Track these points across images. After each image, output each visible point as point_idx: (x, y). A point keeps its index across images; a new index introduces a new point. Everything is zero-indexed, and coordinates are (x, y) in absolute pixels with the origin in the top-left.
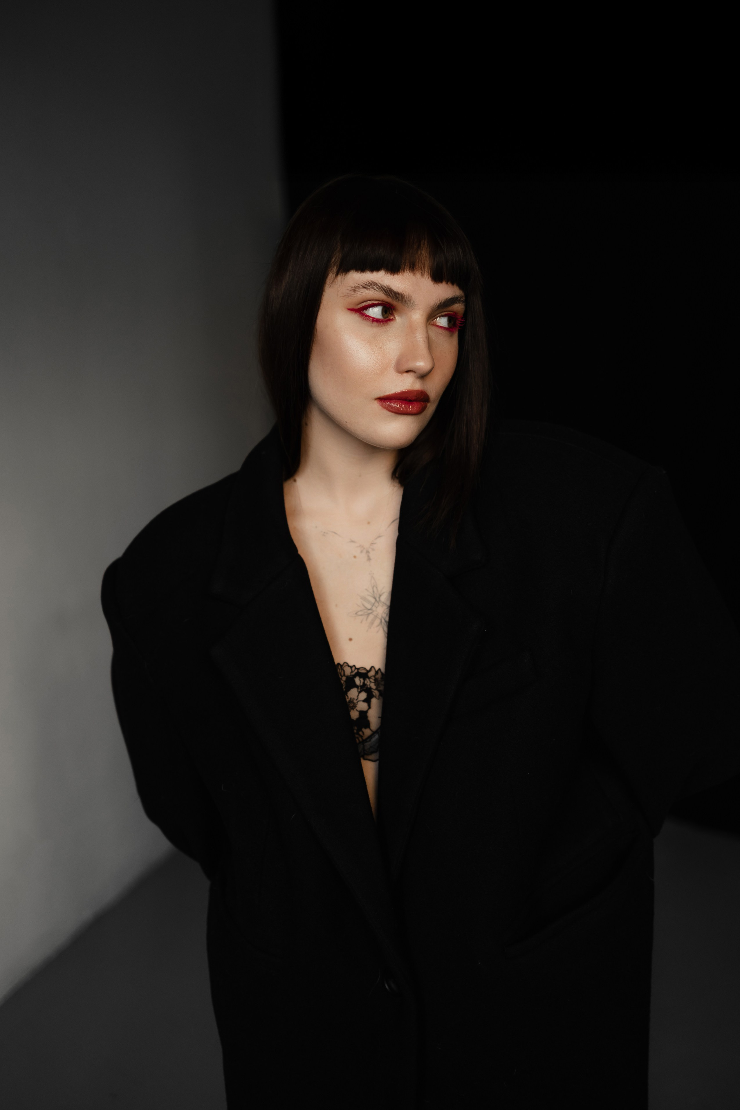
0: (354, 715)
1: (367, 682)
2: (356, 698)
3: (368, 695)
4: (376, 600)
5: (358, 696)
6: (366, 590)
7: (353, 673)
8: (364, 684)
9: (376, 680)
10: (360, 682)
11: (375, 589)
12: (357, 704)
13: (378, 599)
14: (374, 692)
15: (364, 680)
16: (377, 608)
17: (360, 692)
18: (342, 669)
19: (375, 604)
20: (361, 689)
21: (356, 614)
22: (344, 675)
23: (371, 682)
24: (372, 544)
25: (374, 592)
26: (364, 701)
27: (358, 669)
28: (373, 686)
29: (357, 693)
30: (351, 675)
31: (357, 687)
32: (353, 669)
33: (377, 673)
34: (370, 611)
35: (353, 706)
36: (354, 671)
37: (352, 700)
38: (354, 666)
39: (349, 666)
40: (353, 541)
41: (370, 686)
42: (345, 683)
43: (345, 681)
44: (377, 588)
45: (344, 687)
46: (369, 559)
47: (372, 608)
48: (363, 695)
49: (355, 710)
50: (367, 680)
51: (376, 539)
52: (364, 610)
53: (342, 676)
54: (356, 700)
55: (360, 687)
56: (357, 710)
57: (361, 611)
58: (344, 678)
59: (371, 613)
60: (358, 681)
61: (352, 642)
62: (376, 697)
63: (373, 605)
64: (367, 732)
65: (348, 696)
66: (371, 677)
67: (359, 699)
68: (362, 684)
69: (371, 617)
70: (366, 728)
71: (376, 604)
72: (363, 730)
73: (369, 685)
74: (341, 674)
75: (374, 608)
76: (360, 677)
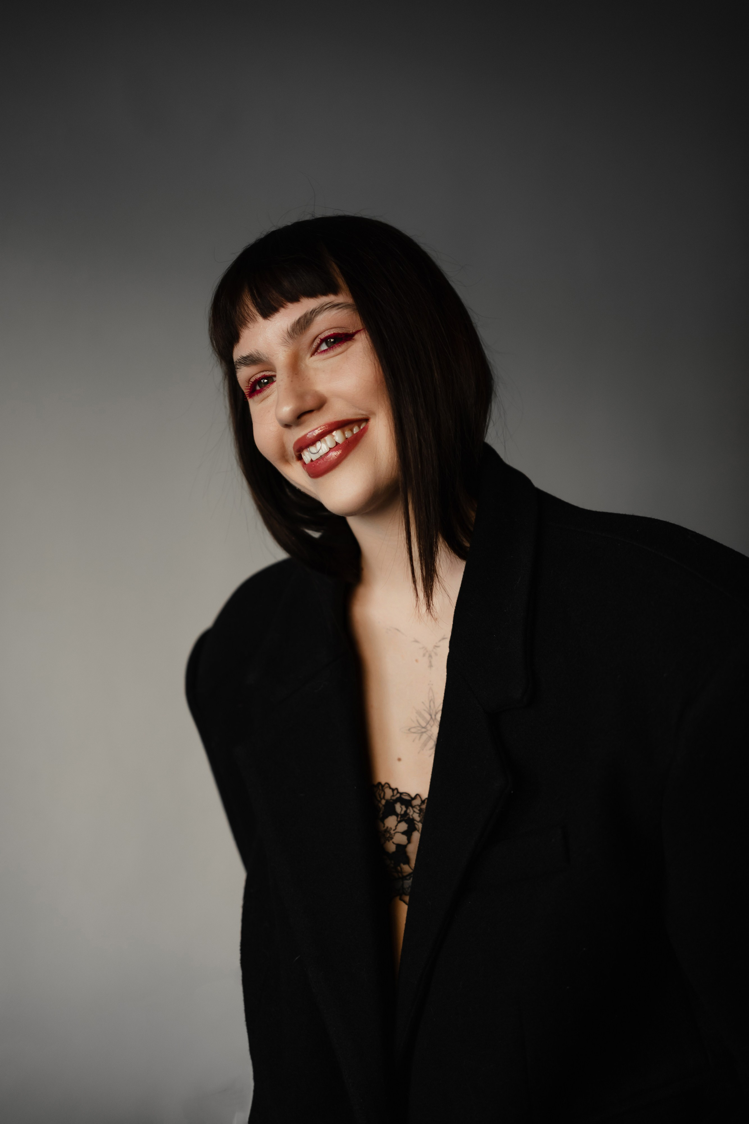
0: (392, 848)
1: (410, 811)
2: (394, 828)
3: (408, 827)
4: (431, 718)
5: (397, 826)
6: (423, 703)
7: (394, 798)
8: (406, 813)
9: (421, 810)
10: (402, 810)
11: (432, 703)
12: (394, 836)
13: (433, 717)
14: (417, 824)
15: (407, 808)
16: (432, 727)
17: (399, 822)
18: (383, 790)
19: (430, 723)
20: (402, 819)
21: (409, 730)
22: (384, 798)
23: (414, 811)
24: (436, 647)
25: (430, 706)
26: (403, 833)
27: (401, 794)
28: (416, 817)
29: (395, 823)
30: (391, 799)
31: (397, 815)
32: (395, 792)
33: (423, 802)
34: (424, 730)
35: (389, 837)
36: (396, 795)
37: (388, 830)
38: (397, 789)
39: (390, 788)
40: (416, 641)
41: (413, 817)
42: (383, 808)
43: (384, 806)
44: (434, 703)
45: (381, 812)
46: (431, 666)
47: (426, 726)
48: (403, 826)
49: (391, 842)
50: (410, 808)
51: (440, 641)
52: (418, 727)
53: (381, 799)
54: (394, 830)
55: (400, 816)
56: (393, 843)
57: (414, 727)
58: (383, 802)
59: (425, 732)
60: (399, 808)
61: (401, 762)
62: (418, 831)
63: (428, 723)
64: (407, 869)
65: (384, 824)
66: (415, 806)
67: (397, 830)
68: (403, 812)
69: (425, 736)
70: (404, 864)
71: (432, 723)
72: (402, 865)
73: (412, 815)
74: (380, 795)
75: (429, 727)
76: (402, 804)
